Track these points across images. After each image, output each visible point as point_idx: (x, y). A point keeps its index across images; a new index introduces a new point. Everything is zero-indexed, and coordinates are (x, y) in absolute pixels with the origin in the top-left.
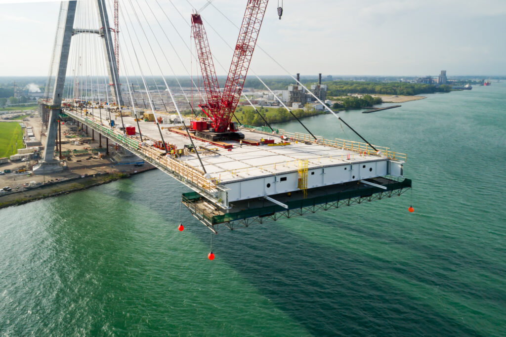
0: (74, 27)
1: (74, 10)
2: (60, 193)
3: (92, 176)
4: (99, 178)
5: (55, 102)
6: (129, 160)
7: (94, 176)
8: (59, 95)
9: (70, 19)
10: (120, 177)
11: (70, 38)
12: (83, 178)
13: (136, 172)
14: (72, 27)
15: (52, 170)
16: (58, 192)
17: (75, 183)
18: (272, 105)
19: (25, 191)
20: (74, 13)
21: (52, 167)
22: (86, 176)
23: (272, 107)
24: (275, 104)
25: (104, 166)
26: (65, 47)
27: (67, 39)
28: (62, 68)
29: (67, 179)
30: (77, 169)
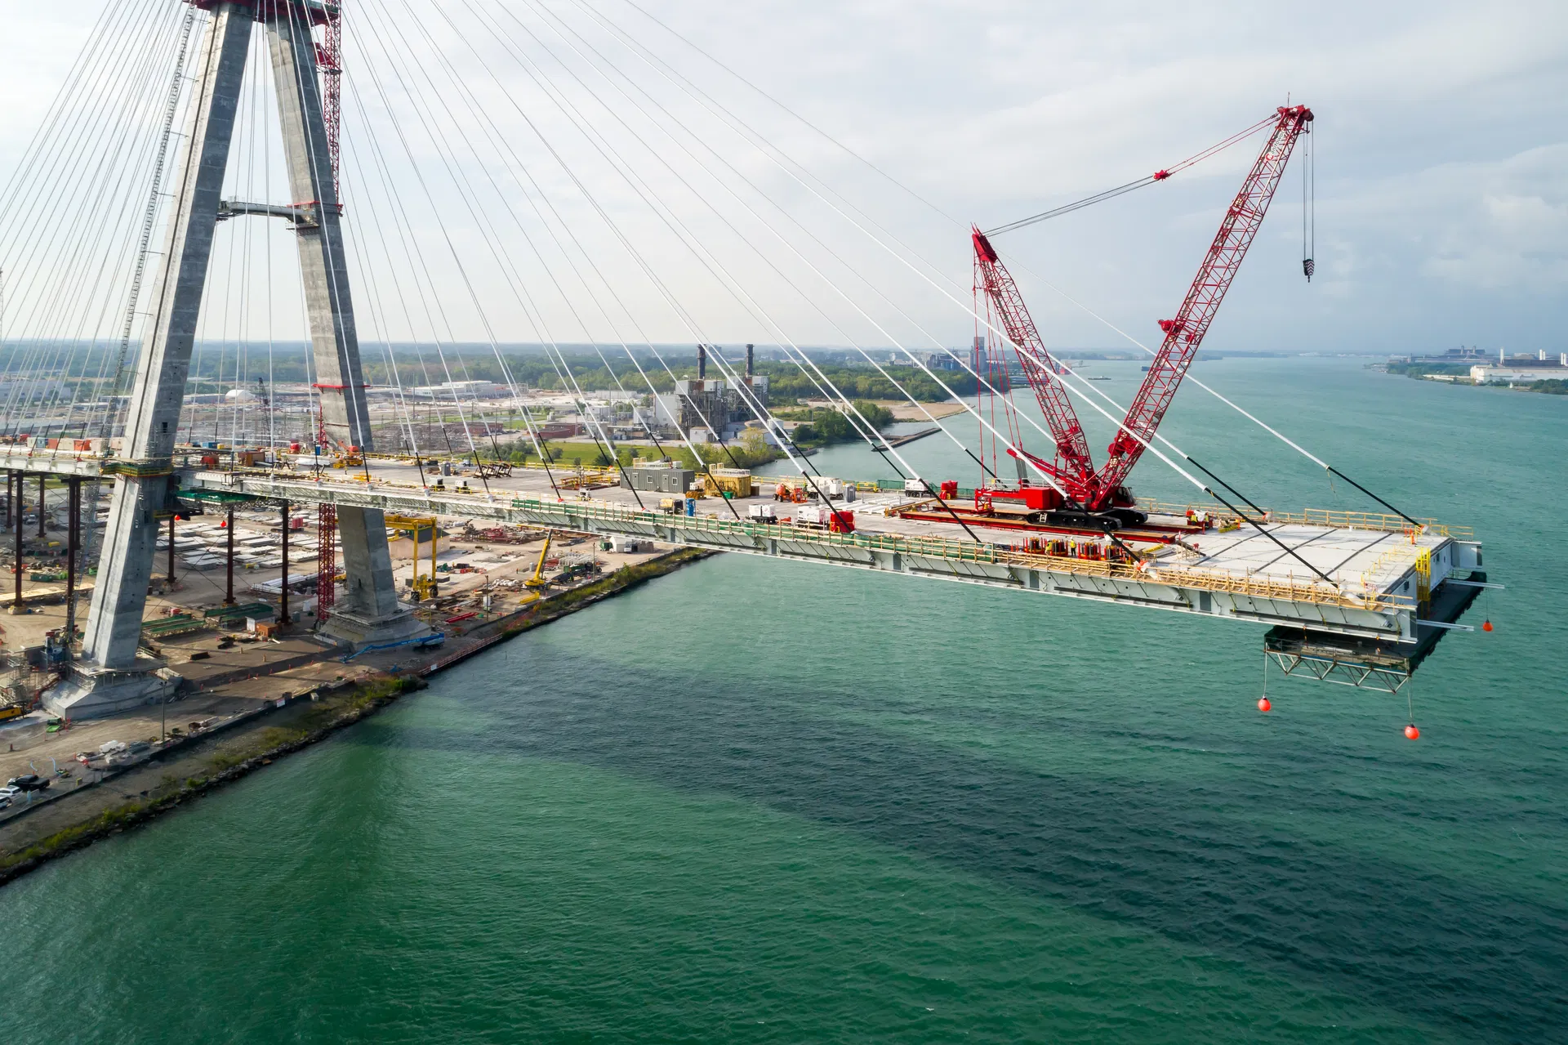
0: (224, 197)
1: (227, 139)
2: (245, 766)
3: (307, 697)
4: (333, 702)
5: (153, 448)
6: (390, 633)
7: (313, 696)
8: (165, 425)
9: (212, 169)
10: (397, 689)
11: (209, 232)
12: (283, 707)
13: (434, 667)
14: (218, 194)
15: (140, 697)
16: (233, 765)
17: (265, 728)
18: (629, 438)
19: (105, 780)
20: (227, 148)
21: (140, 687)
22: (291, 701)
23: (631, 442)
24: (637, 434)
25: (317, 660)
26: (192, 261)
27: (201, 236)
28: (181, 333)
29: (230, 718)
30: (227, 682)
